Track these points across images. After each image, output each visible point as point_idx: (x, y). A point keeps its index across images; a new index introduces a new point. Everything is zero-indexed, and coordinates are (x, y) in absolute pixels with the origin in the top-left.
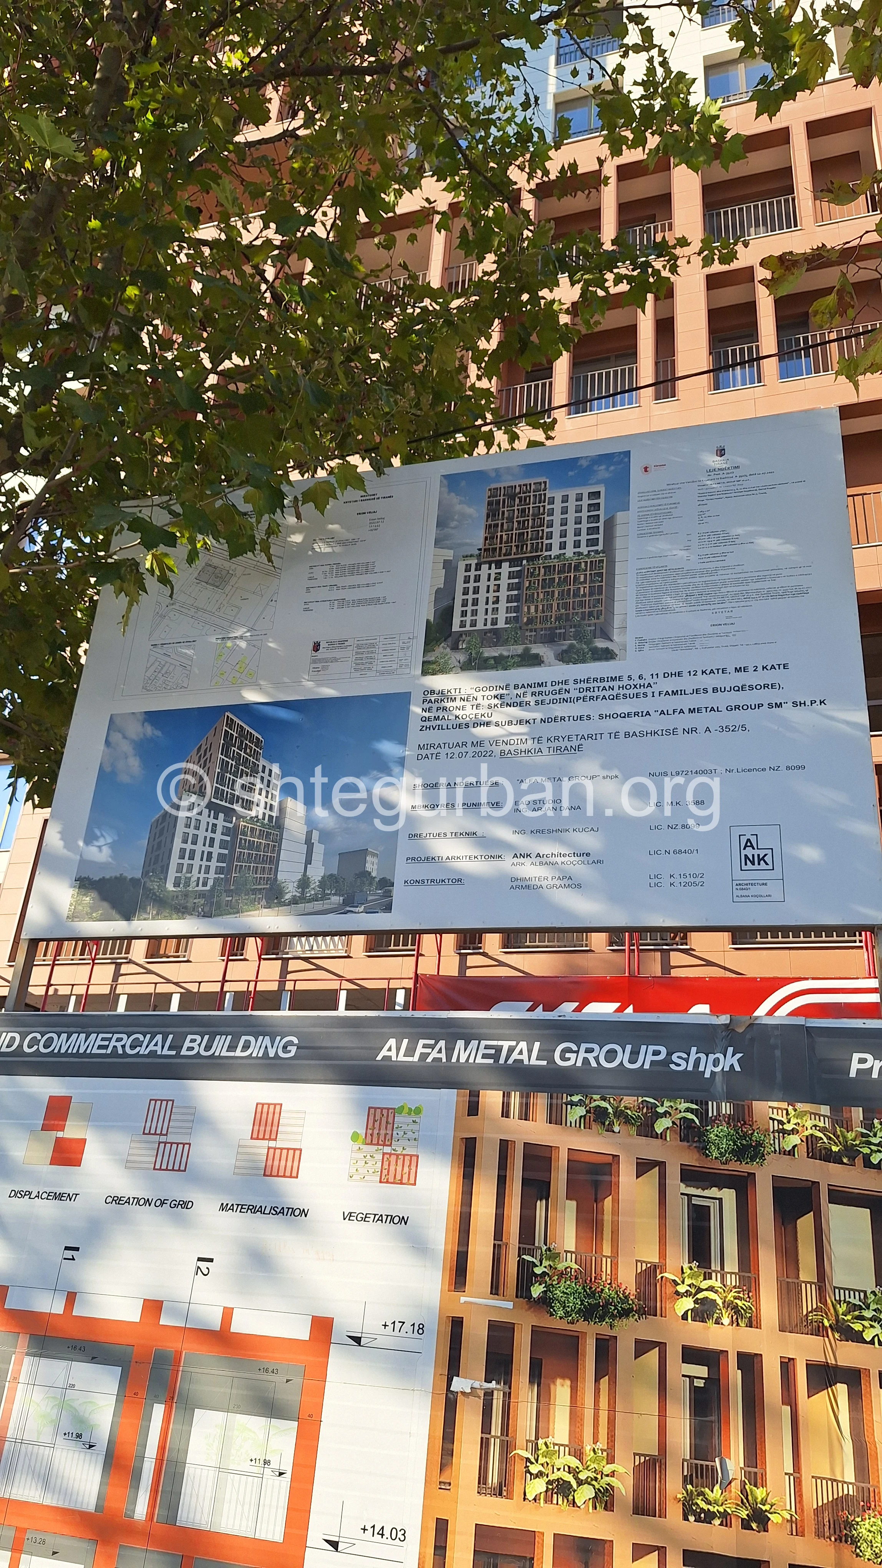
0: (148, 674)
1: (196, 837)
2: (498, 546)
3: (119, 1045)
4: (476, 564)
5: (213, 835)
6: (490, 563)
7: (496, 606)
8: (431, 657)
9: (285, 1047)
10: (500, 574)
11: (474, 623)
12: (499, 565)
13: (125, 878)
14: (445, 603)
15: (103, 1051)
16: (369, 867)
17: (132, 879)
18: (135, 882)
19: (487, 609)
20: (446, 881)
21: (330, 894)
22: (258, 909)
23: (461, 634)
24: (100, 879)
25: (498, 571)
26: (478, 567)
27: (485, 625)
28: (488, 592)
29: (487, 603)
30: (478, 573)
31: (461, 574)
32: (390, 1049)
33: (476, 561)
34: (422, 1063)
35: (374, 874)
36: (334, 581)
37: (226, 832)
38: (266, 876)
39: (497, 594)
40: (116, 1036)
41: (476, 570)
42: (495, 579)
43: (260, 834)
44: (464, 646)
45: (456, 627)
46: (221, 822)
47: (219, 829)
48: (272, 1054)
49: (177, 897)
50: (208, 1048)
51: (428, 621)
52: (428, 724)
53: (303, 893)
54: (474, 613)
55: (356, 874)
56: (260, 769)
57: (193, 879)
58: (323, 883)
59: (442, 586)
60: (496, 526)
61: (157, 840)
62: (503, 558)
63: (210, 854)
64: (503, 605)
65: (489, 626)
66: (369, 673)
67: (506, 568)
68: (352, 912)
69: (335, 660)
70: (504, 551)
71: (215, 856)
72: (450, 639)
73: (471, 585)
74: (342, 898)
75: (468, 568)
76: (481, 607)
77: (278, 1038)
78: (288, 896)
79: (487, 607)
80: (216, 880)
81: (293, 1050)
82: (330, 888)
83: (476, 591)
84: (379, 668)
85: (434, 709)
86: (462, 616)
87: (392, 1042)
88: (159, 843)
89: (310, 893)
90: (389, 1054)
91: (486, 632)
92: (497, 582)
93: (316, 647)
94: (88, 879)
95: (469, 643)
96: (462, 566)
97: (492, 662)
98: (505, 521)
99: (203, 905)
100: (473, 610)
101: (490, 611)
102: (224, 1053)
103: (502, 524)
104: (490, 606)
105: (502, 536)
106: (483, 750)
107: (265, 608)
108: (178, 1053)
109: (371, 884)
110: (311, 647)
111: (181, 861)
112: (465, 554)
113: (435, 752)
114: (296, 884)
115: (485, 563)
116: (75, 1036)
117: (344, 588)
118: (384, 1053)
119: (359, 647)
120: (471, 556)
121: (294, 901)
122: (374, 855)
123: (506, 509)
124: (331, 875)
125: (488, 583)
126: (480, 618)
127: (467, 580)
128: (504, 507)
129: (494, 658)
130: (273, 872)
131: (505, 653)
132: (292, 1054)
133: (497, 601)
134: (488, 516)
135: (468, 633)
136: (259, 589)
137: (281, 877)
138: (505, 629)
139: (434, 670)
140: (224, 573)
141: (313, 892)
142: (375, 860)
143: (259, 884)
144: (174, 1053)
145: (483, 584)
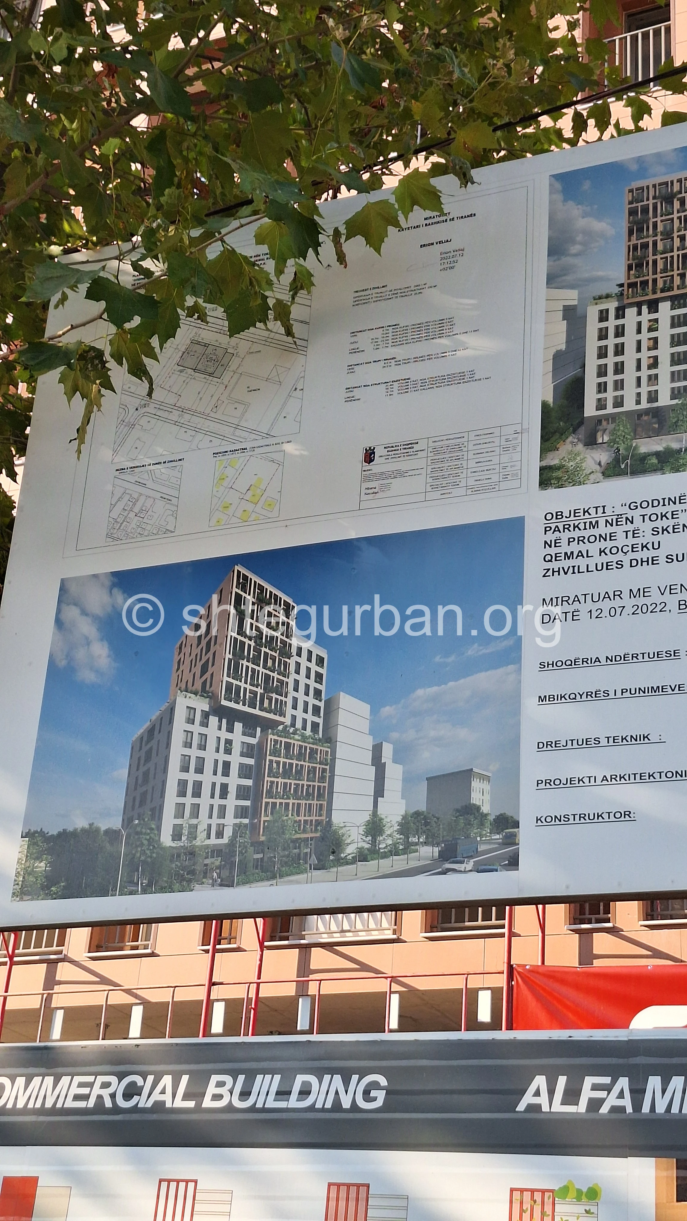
0: (114, 515)
1: (201, 762)
2: (650, 277)
3: (106, 1093)
4: (618, 309)
5: (227, 758)
6: (639, 305)
7: (653, 372)
8: (553, 460)
9: (366, 1093)
10: (656, 321)
11: (619, 402)
12: (653, 306)
13: (98, 830)
14: (571, 373)
15: (81, 1104)
16: (476, 798)
17: (108, 832)
18: (112, 835)
19: (639, 379)
20: (605, 816)
21: (416, 844)
22: (305, 871)
23: (599, 420)
24: (60, 835)
25: (653, 316)
26: (620, 313)
27: (638, 402)
28: (639, 350)
29: (639, 368)
30: (620, 322)
31: (593, 327)
32: (537, 1093)
33: (616, 304)
34: (592, 1116)
35: (485, 809)
36: (392, 351)
37: (248, 751)
38: (314, 818)
39: (653, 353)
40: (101, 1079)
41: (617, 317)
42: (650, 330)
43: (300, 753)
44: (606, 439)
45: (590, 410)
46: (238, 736)
47: (237, 748)
48: (346, 1103)
49: (179, 856)
50: (245, 1094)
51: (545, 405)
52: (555, 565)
53: (374, 842)
54: (619, 385)
55: (457, 810)
56: (294, 651)
57: (200, 828)
58: (405, 827)
59: (563, 347)
60: (645, 246)
61: (143, 769)
62: (659, 295)
63: (224, 788)
64: (665, 369)
65: (644, 405)
66: (456, 492)
67: (665, 310)
68: (454, 870)
69: (400, 474)
70: (660, 284)
71: (232, 791)
72: (582, 431)
73: (611, 342)
74: (436, 850)
75: (603, 316)
76: (629, 375)
77: (355, 1078)
78: (350, 850)
79: (638, 374)
80: (237, 828)
81: (380, 1096)
82: (417, 833)
83: (619, 350)
84: (471, 482)
85: (564, 542)
86: (599, 392)
87: (540, 1081)
88: (146, 774)
89: (385, 842)
90: (536, 1100)
91: (640, 414)
92: (653, 335)
93: (369, 456)
94: (42, 833)
95: (612, 433)
96: (593, 313)
97: (654, 461)
98: (659, 238)
99: (219, 867)
100: (616, 382)
101: (644, 381)
102: (271, 1103)
103: (655, 243)
104: (645, 373)
105: (655, 262)
106: (648, 601)
107: (285, 403)
108: (199, 1104)
109: (482, 825)
110: (361, 456)
111: (181, 800)
112: (598, 293)
113: (571, 608)
114: (362, 830)
115: (631, 305)
116: (37, 1080)
117: (407, 361)
118: (528, 1099)
119: (436, 451)
120: (608, 296)
121: (362, 857)
122: (483, 778)
123: (659, 219)
124: (417, 814)
125: (639, 337)
126: (629, 393)
127: (603, 335)
128: (655, 216)
129: (657, 454)
130: (324, 812)
131: (675, 446)
132: (379, 1103)
133: (654, 363)
134: (631, 232)
135: (612, 418)
136: (274, 373)
137: (337, 819)
138: (672, 408)
139: (559, 479)
140: (220, 352)
141: (390, 842)
142: (486, 786)
143: (304, 831)
144: (191, 1104)
145: (630, 339)
